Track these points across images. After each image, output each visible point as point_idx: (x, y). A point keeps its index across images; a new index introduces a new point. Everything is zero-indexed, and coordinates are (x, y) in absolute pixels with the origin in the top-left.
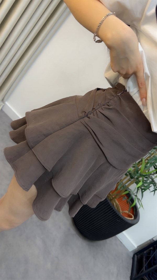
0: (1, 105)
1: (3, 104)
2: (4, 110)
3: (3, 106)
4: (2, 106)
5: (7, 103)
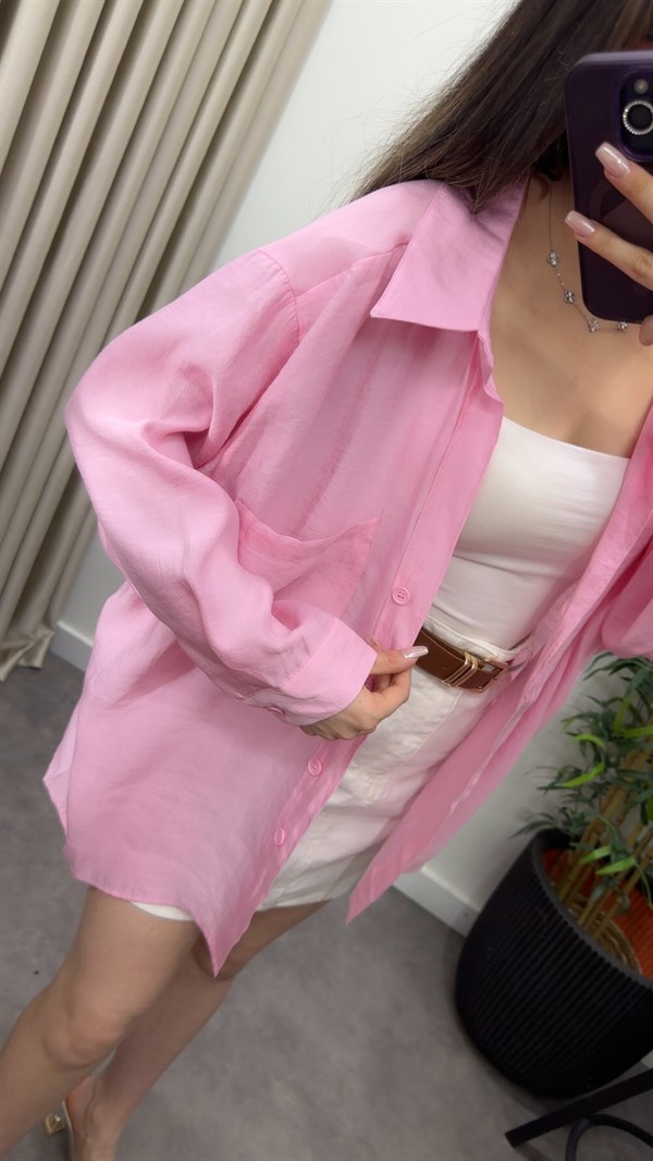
0: (45, 636)
1: (52, 634)
2: (57, 651)
3: (52, 640)
4: (46, 642)
5: (63, 625)
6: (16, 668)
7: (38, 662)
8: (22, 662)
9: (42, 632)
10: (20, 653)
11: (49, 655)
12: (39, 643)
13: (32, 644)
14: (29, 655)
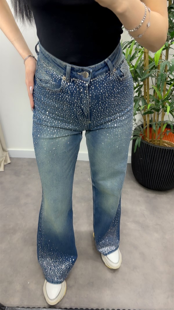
6: (5, 166)
7: (9, 161)
8: (5, 164)
9: (5, 153)
10: (3, 162)
11: (10, 158)
12: (6, 157)
13: (4, 158)
14: (5, 161)
